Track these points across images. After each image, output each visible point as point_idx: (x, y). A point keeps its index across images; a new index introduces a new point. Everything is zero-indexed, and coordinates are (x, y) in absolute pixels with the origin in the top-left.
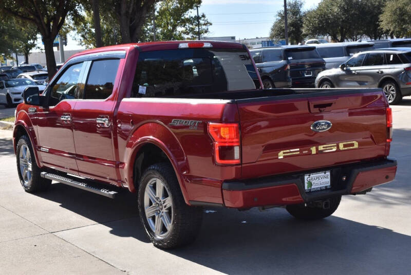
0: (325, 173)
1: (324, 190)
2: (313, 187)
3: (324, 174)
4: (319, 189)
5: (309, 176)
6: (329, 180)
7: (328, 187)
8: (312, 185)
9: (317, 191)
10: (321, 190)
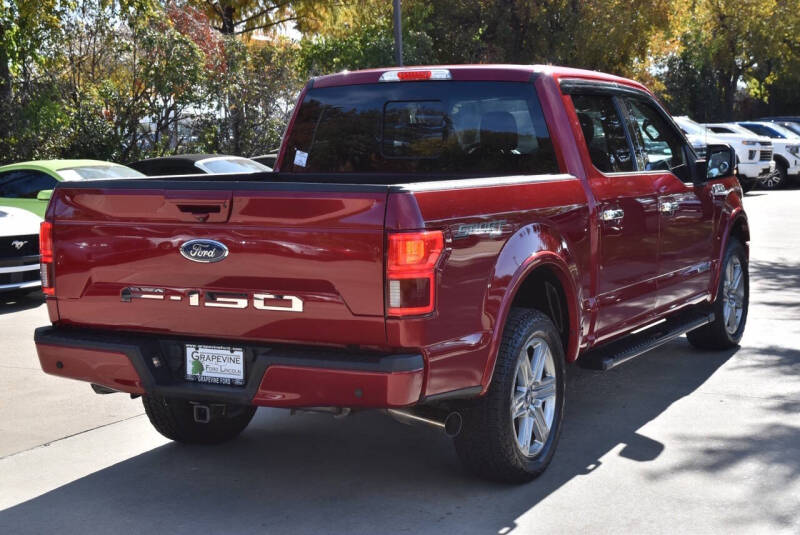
0: (232, 351)
1: (226, 385)
2: (204, 373)
3: (228, 352)
4: (216, 381)
5: (197, 349)
6: (240, 367)
7: (237, 383)
8: (203, 370)
9: (209, 383)
10: (220, 384)
